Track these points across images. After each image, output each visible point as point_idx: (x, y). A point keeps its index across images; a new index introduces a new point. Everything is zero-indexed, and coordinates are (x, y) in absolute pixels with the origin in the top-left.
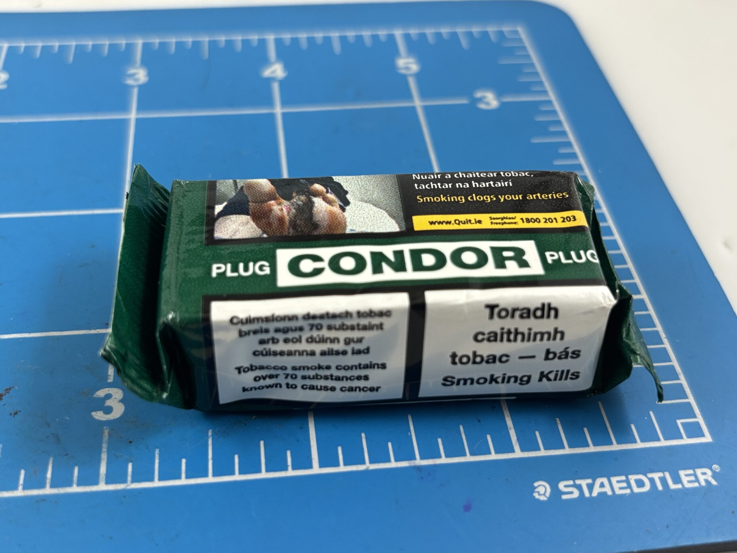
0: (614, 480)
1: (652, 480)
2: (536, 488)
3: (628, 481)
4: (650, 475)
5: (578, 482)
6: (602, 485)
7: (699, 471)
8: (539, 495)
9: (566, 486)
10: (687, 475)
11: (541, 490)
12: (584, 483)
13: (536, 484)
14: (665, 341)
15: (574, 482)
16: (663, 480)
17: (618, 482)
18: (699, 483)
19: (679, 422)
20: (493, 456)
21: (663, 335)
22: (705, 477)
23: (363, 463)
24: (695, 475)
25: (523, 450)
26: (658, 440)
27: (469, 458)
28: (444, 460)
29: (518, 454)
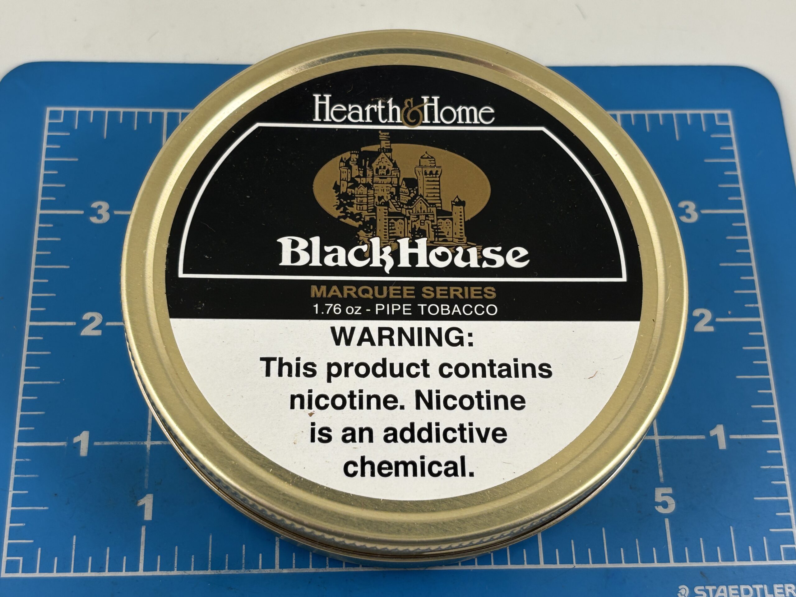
0: (730, 587)
1: (755, 590)
2: (680, 590)
3: (739, 590)
4: (754, 586)
5: (707, 587)
6: (722, 591)
7: (787, 586)
8: (682, 595)
9: (699, 590)
10: (778, 588)
11: (683, 592)
12: (710, 588)
13: (680, 587)
14: (787, 478)
15: (705, 587)
16: (762, 591)
17: (733, 589)
18: (785, 595)
19: (782, 547)
20: (656, 565)
21: (786, 473)
22: (789, 590)
23: (573, 563)
24: (784, 589)
25: (676, 561)
26: (765, 560)
27: (640, 565)
28: (624, 565)
29: (672, 564)
